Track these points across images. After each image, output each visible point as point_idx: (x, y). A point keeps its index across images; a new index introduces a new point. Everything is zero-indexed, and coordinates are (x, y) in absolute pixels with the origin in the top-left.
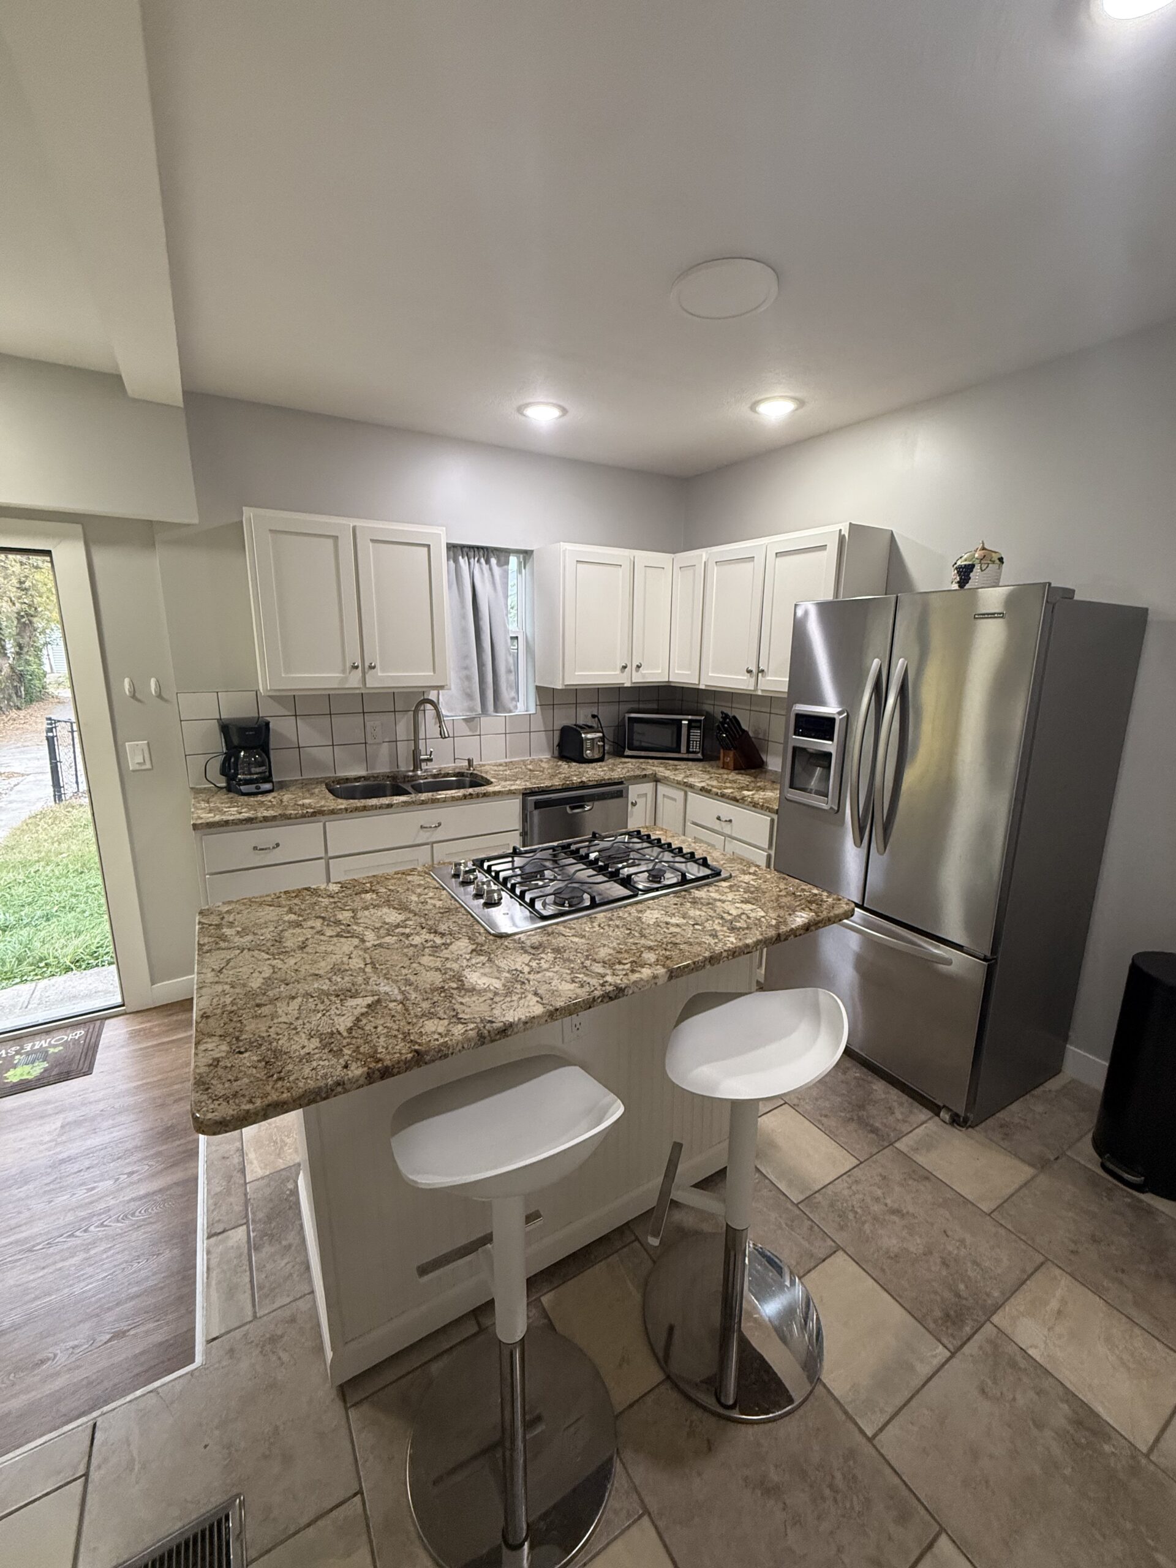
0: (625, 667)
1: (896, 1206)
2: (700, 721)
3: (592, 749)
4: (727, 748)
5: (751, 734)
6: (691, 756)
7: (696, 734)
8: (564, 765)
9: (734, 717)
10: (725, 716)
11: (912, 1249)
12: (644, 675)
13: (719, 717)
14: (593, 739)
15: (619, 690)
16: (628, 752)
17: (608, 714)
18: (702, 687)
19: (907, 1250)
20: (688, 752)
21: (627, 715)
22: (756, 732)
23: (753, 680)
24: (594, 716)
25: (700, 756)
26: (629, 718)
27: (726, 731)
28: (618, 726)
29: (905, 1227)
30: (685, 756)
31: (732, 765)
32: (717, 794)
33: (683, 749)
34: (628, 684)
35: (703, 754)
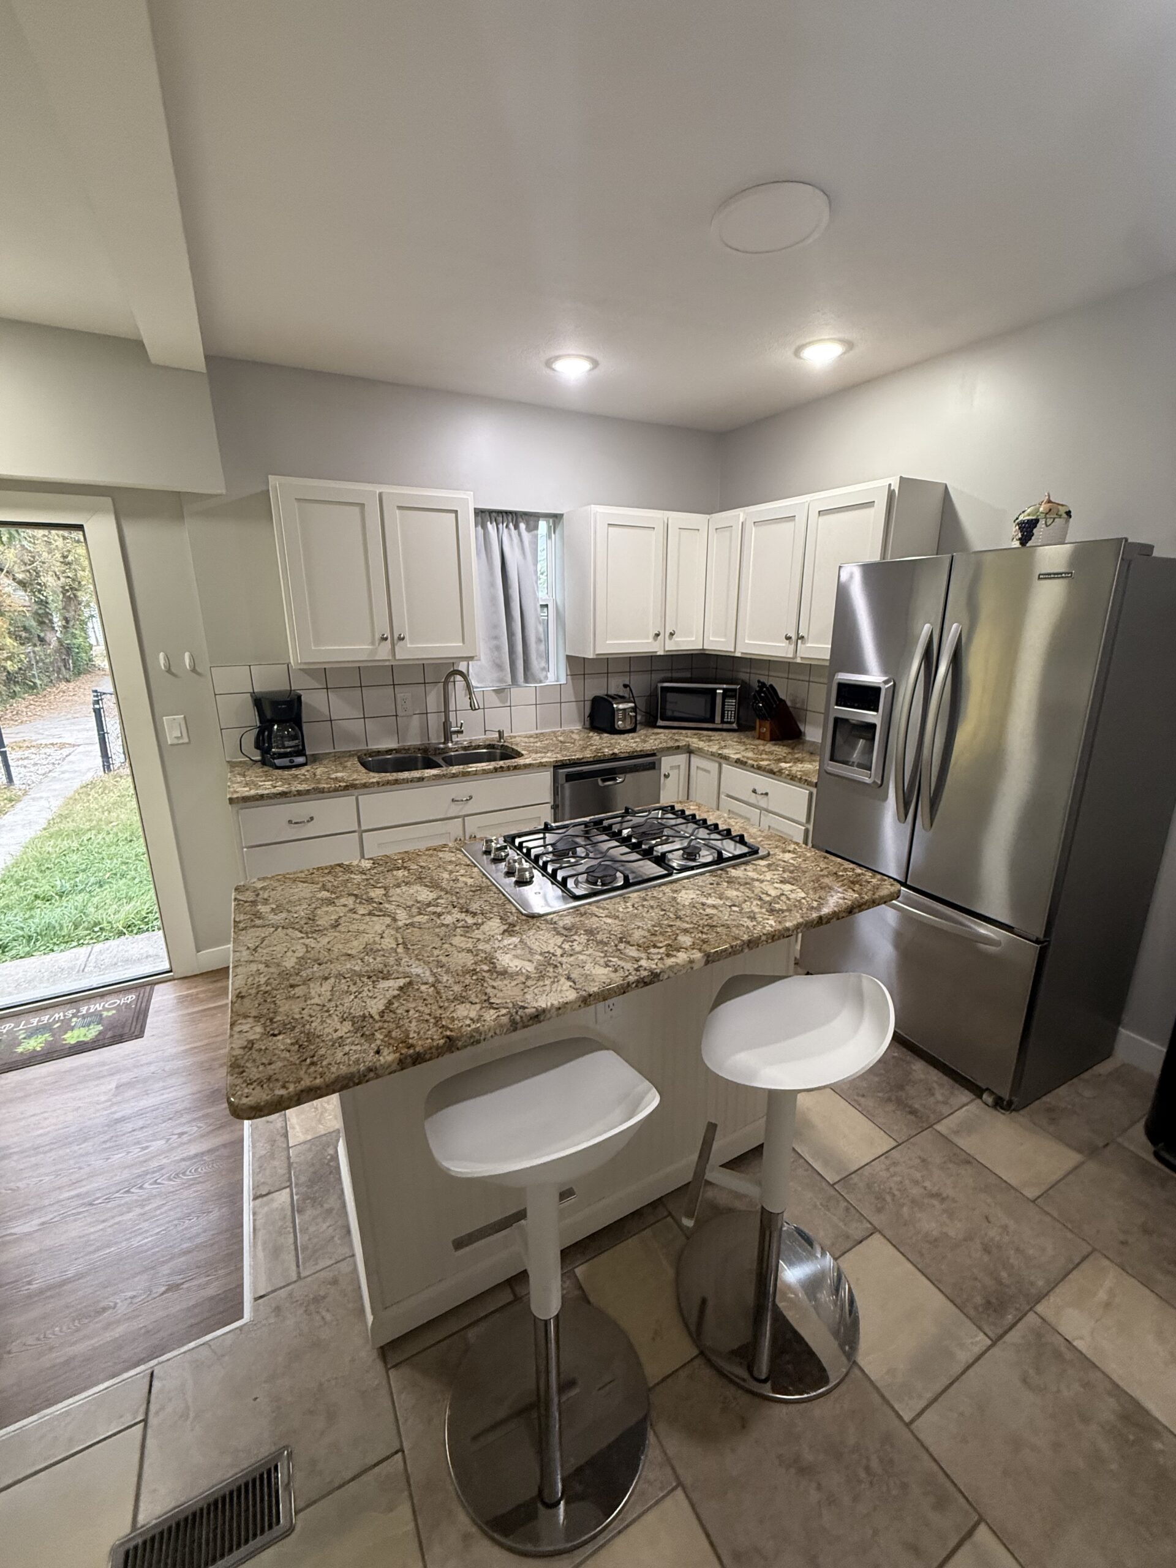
0: (657, 635)
1: (935, 1190)
2: (735, 690)
3: (624, 720)
4: (763, 718)
5: (789, 703)
6: (725, 726)
7: (731, 703)
8: (595, 738)
9: (771, 686)
10: (762, 685)
11: (952, 1233)
12: (677, 643)
13: (756, 686)
14: (624, 710)
15: (652, 658)
16: (660, 723)
17: (640, 683)
18: (738, 654)
19: (946, 1234)
20: (723, 722)
21: (660, 685)
22: (794, 701)
23: (793, 646)
24: (625, 686)
25: (735, 726)
26: (663, 688)
27: (762, 700)
28: (650, 695)
29: (945, 1211)
30: (720, 726)
31: (768, 736)
32: (753, 766)
33: (718, 719)
34: (661, 653)
35: (738, 724)
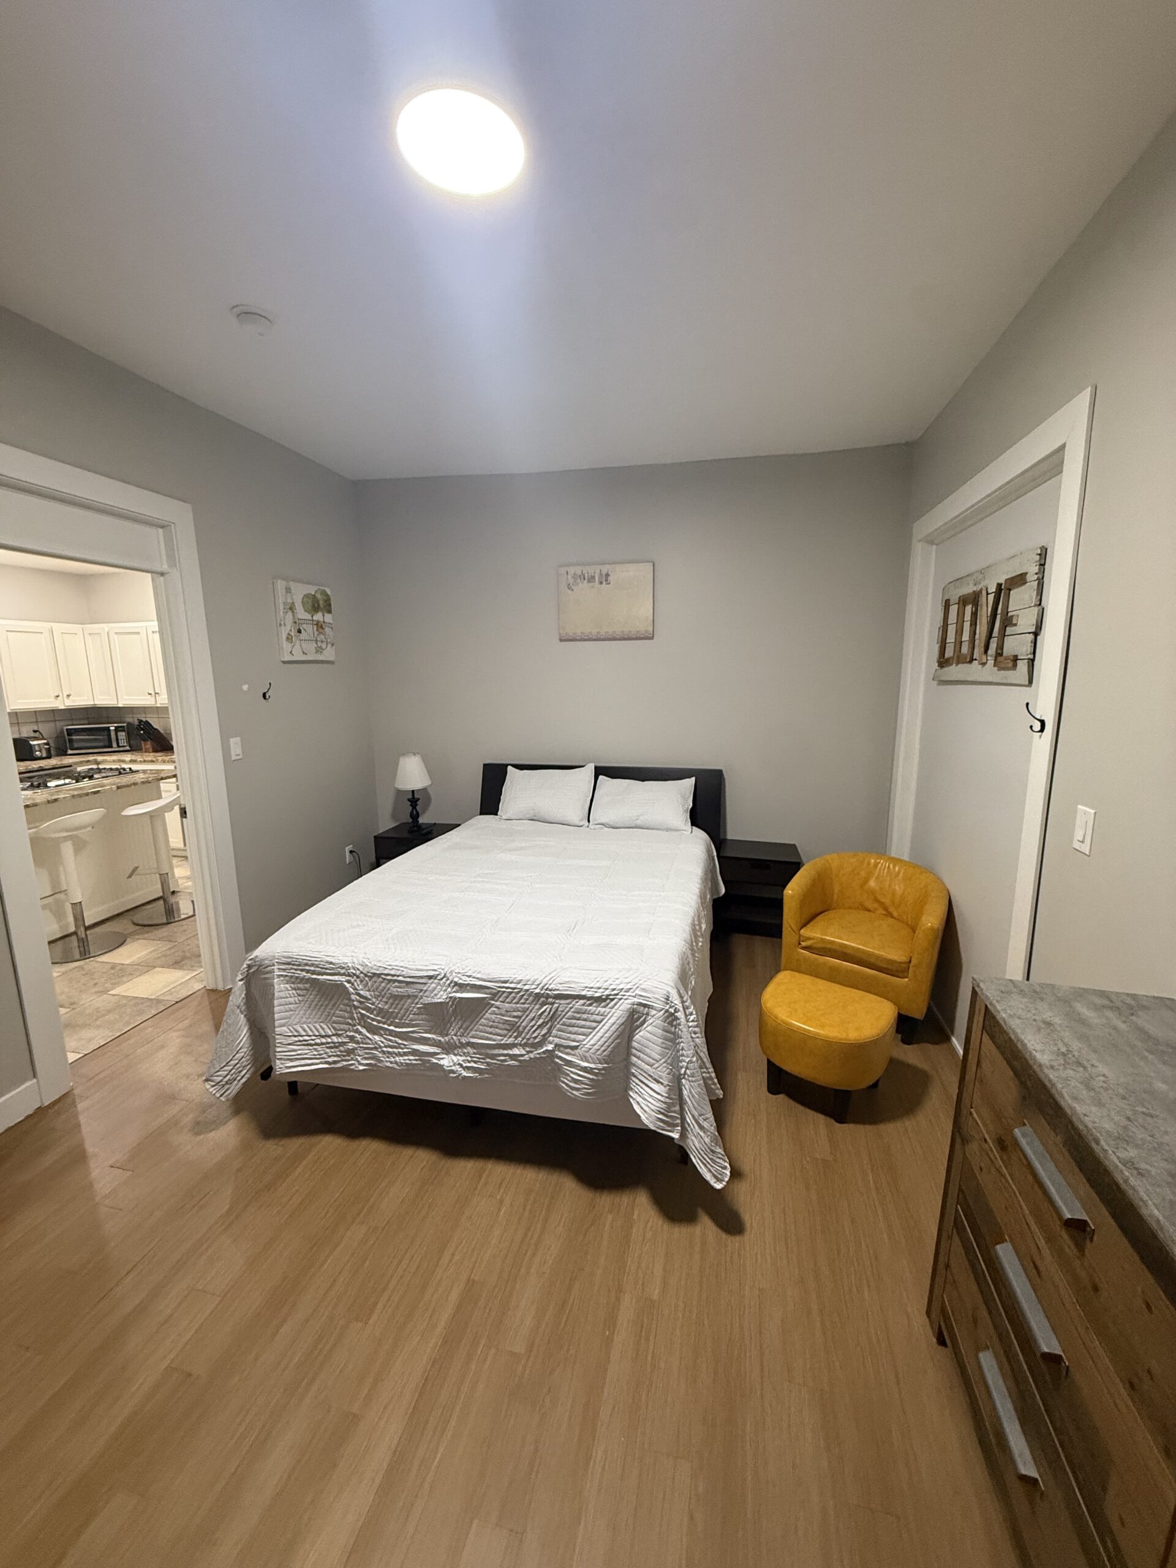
0: (58, 696)
2: (123, 727)
3: (40, 751)
4: (145, 740)
5: (162, 732)
6: (121, 749)
7: (122, 735)
8: (22, 764)
9: (147, 721)
10: (140, 721)
12: (74, 701)
13: (136, 723)
14: (39, 745)
15: (54, 712)
16: (70, 752)
17: (46, 729)
18: (120, 705)
20: (118, 746)
21: (65, 728)
22: (165, 730)
23: (153, 699)
24: (35, 731)
25: (128, 748)
26: (67, 730)
27: (142, 729)
28: (57, 737)
30: (117, 749)
31: (151, 750)
32: (141, 761)
33: (114, 744)
34: (62, 707)
35: (130, 746)
